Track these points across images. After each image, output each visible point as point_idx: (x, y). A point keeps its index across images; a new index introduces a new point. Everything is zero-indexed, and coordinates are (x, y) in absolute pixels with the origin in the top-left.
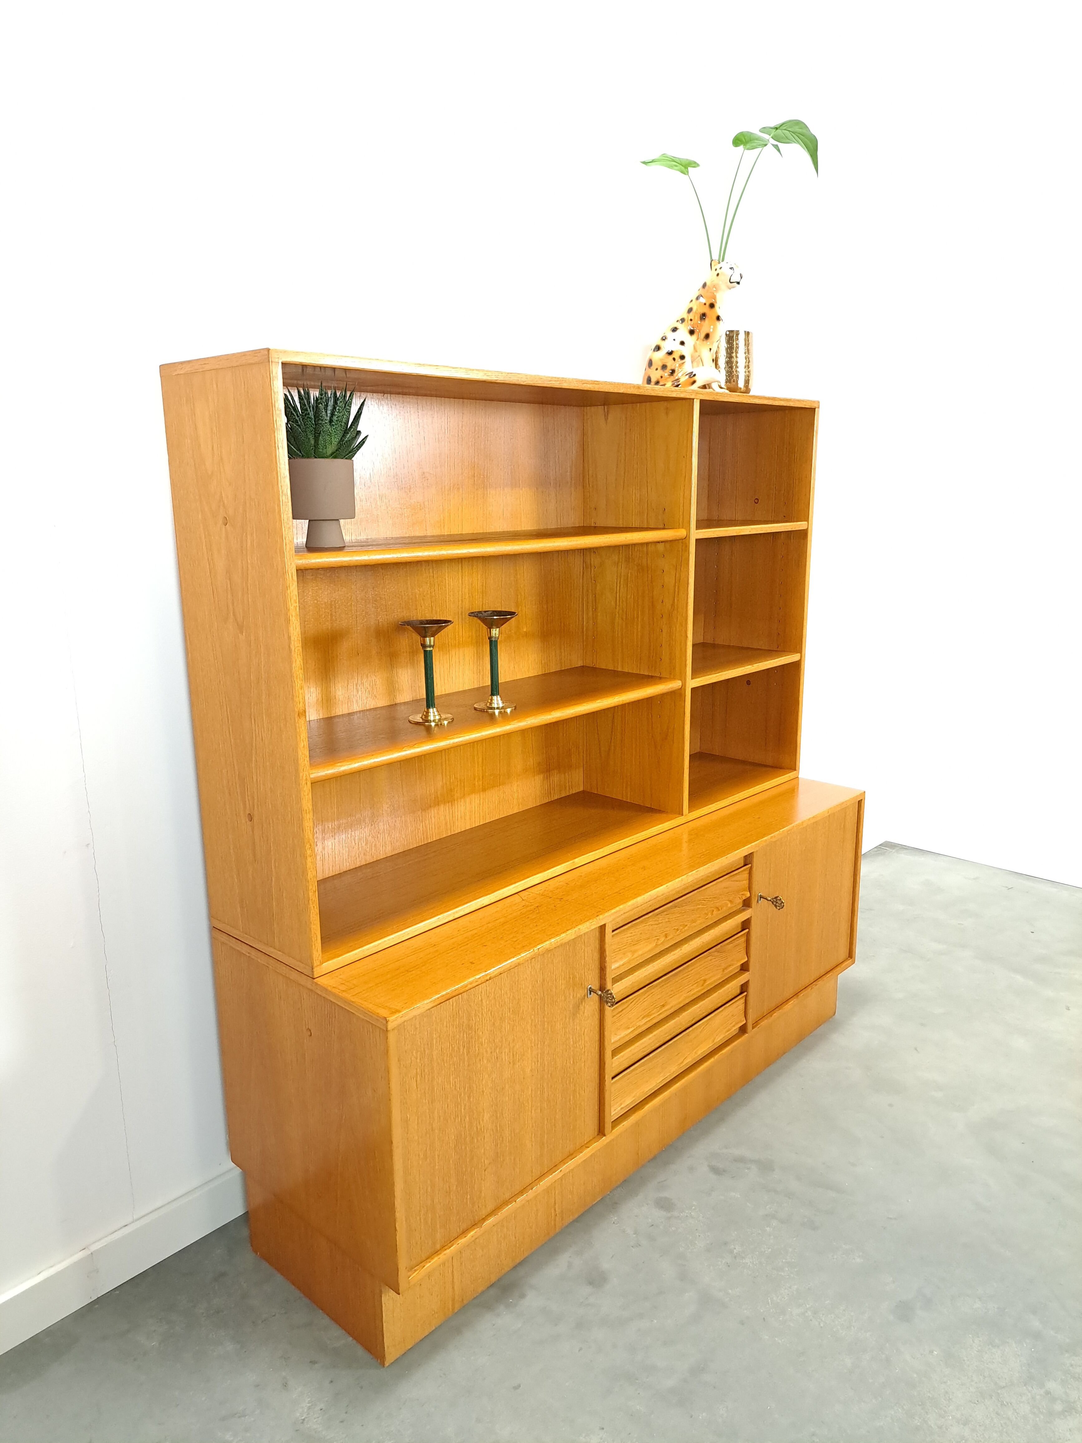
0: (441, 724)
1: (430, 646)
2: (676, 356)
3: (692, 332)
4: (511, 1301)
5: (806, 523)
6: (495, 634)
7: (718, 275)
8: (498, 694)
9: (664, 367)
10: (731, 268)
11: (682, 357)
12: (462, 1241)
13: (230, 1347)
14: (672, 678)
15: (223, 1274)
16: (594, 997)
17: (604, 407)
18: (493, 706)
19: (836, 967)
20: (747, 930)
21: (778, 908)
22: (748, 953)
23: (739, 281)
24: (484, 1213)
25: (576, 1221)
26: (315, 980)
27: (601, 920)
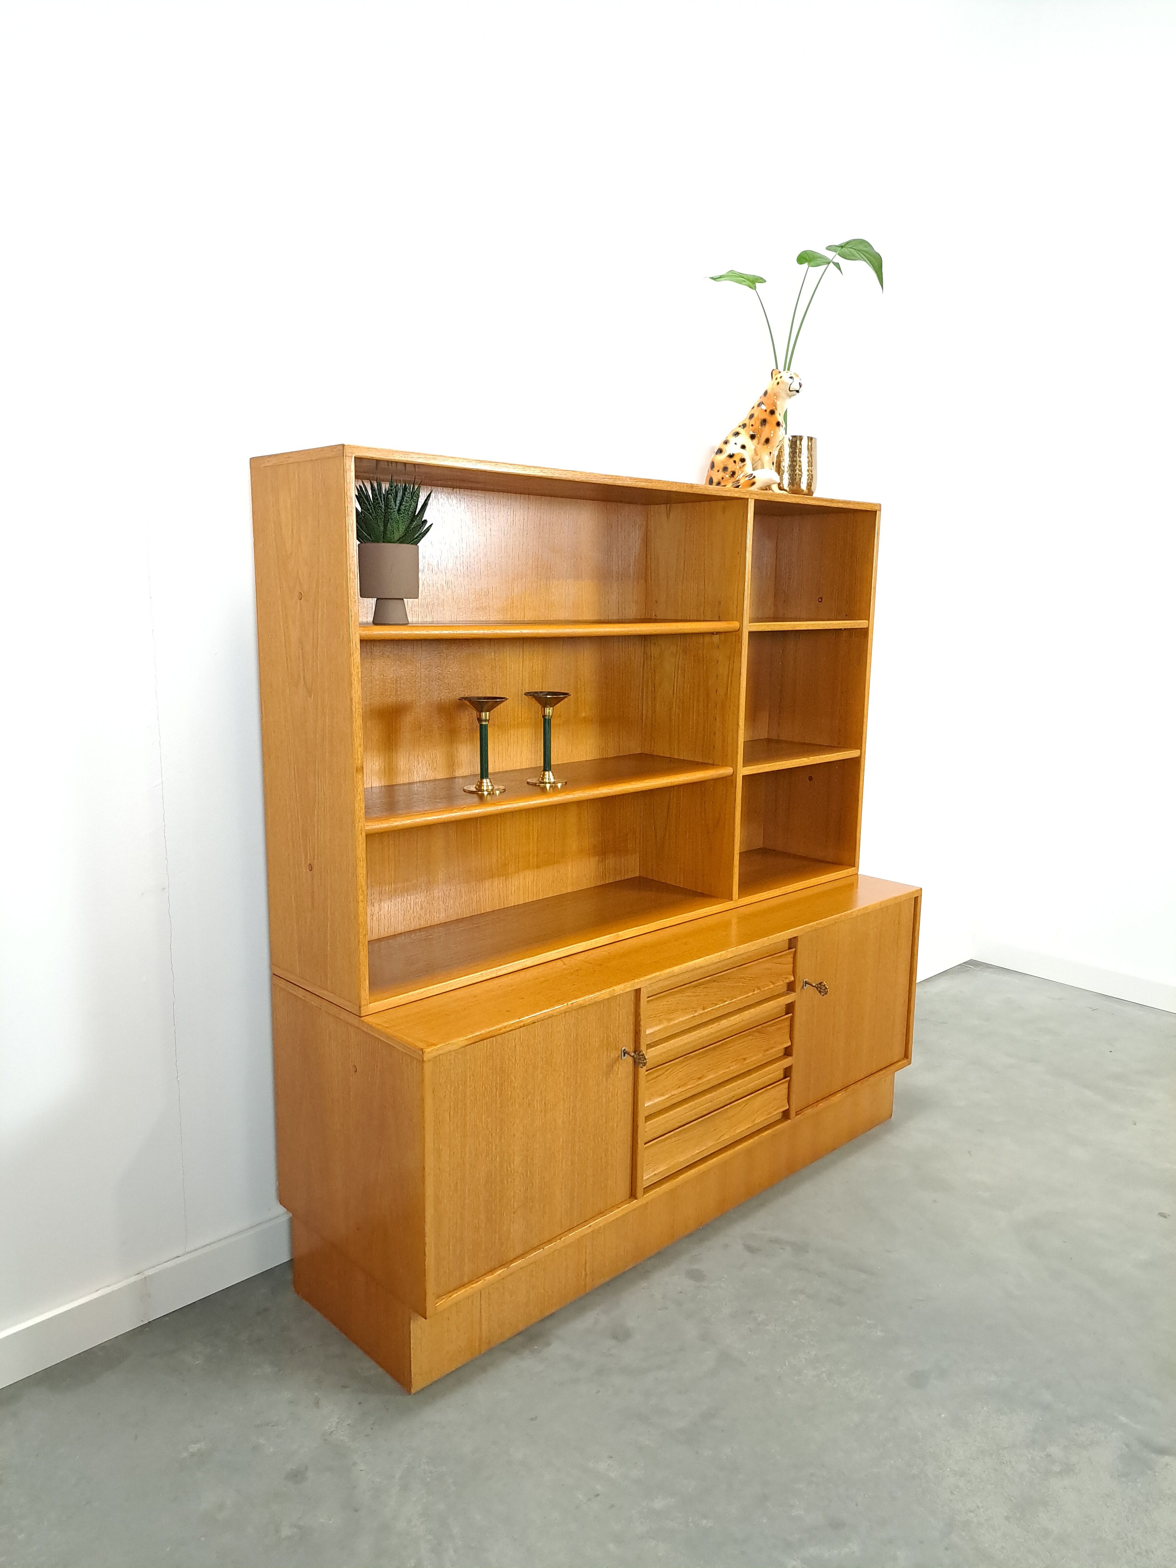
0: (493, 794)
1: (486, 721)
2: (737, 459)
3: (753, 437)
4: (536, 1347)
5: (867, 621)
6: (549, 712)
7: (778, 383)
8: (550, 770)
9: (725, 469)
10: (791, 378)
11: (743, 460)
12: (489, 1278)
13: (268, 1369)
14: (724, 765)
15: (266, 1310)
16: (629, 1060)
17: (667, 506)
18: (545, 781)
19: (890, 1066)
20: (791, 1014)
21: (823, 994)
22: (791, 1038)
23: (798, 389)
24: (512, 1255)
25: (608, 1284)
26: (362, 1019)
27: (637, 983)
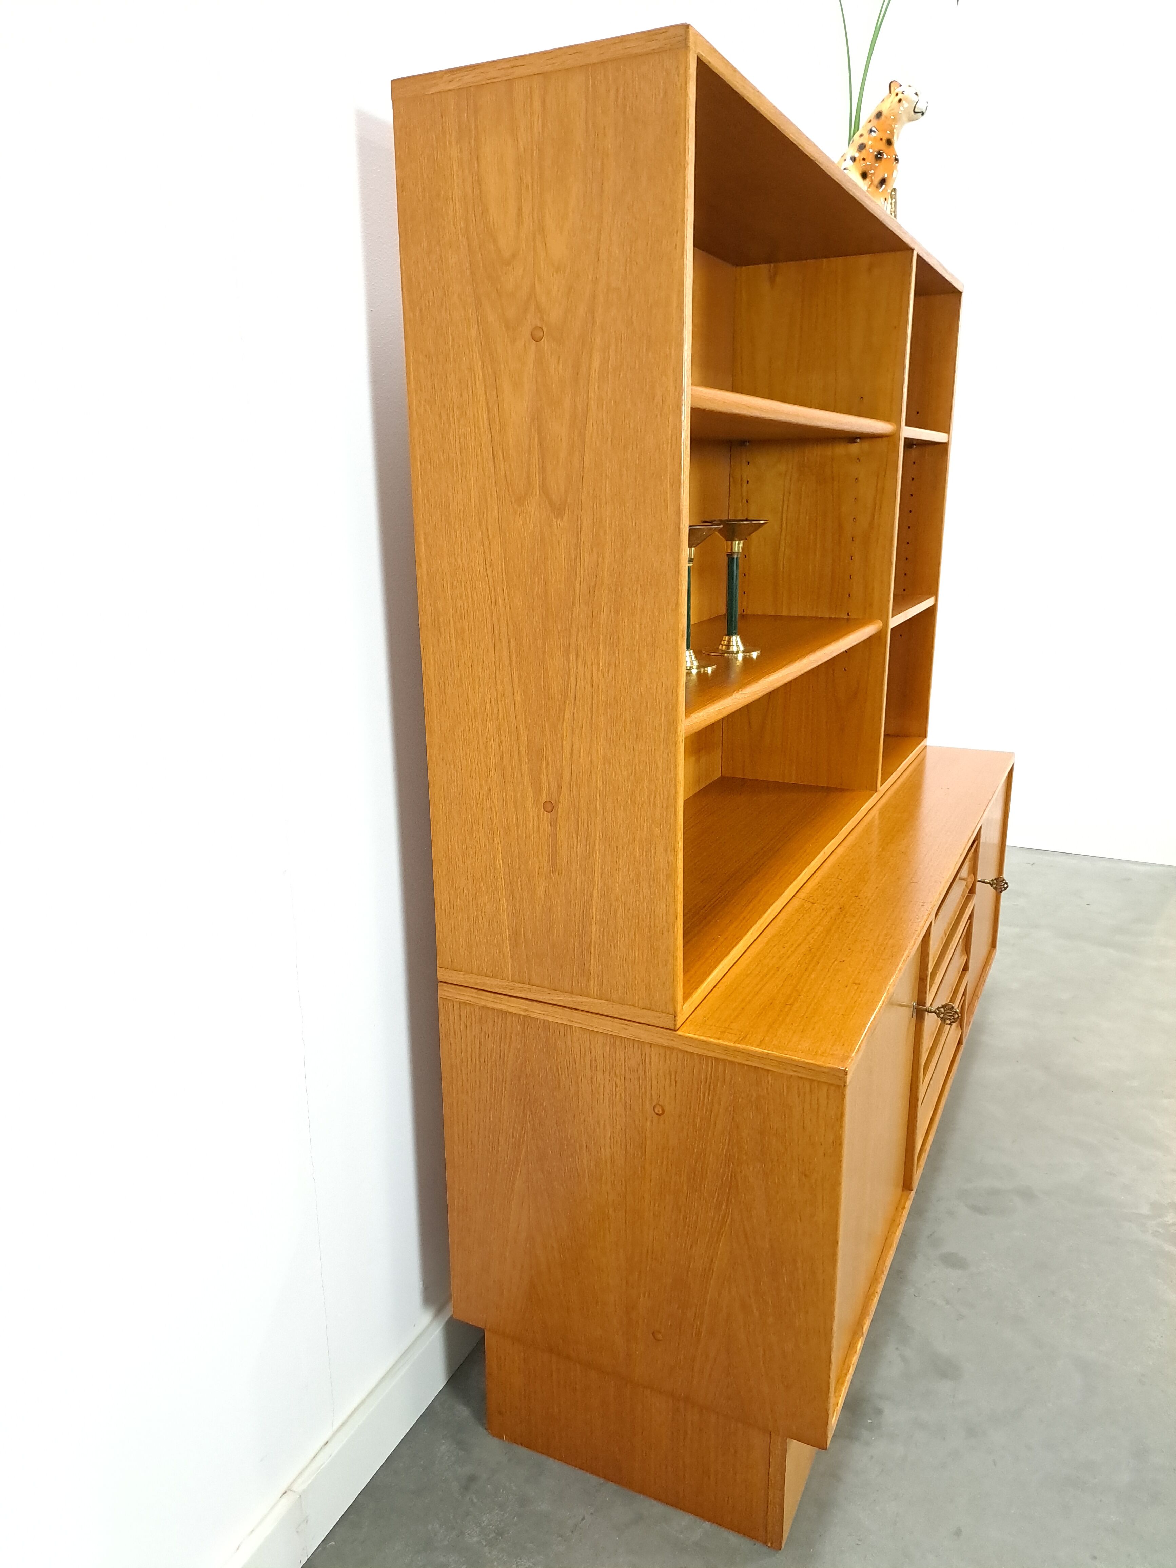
3: (865, 176)
5: (948, 434)
6: (738, 548)
7: (900, 101)
8: (737, 632)
10: (916, 93)
12: (855, 1359)
14: (867, 617)
15: (472, 1479)
18: (731, 649)
19: (987, 960)
20: (970, 922)
22: (968, 950)
23: (924, 111)
26: (679, 1032)
